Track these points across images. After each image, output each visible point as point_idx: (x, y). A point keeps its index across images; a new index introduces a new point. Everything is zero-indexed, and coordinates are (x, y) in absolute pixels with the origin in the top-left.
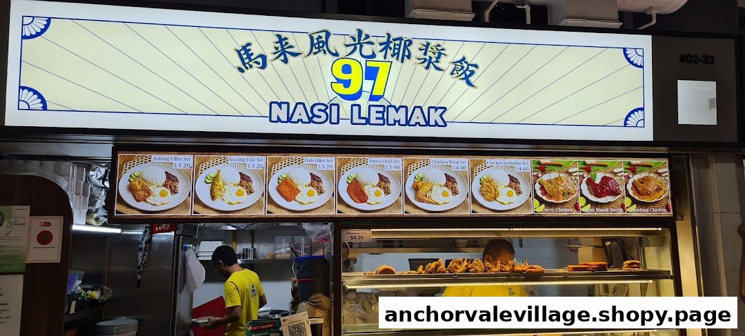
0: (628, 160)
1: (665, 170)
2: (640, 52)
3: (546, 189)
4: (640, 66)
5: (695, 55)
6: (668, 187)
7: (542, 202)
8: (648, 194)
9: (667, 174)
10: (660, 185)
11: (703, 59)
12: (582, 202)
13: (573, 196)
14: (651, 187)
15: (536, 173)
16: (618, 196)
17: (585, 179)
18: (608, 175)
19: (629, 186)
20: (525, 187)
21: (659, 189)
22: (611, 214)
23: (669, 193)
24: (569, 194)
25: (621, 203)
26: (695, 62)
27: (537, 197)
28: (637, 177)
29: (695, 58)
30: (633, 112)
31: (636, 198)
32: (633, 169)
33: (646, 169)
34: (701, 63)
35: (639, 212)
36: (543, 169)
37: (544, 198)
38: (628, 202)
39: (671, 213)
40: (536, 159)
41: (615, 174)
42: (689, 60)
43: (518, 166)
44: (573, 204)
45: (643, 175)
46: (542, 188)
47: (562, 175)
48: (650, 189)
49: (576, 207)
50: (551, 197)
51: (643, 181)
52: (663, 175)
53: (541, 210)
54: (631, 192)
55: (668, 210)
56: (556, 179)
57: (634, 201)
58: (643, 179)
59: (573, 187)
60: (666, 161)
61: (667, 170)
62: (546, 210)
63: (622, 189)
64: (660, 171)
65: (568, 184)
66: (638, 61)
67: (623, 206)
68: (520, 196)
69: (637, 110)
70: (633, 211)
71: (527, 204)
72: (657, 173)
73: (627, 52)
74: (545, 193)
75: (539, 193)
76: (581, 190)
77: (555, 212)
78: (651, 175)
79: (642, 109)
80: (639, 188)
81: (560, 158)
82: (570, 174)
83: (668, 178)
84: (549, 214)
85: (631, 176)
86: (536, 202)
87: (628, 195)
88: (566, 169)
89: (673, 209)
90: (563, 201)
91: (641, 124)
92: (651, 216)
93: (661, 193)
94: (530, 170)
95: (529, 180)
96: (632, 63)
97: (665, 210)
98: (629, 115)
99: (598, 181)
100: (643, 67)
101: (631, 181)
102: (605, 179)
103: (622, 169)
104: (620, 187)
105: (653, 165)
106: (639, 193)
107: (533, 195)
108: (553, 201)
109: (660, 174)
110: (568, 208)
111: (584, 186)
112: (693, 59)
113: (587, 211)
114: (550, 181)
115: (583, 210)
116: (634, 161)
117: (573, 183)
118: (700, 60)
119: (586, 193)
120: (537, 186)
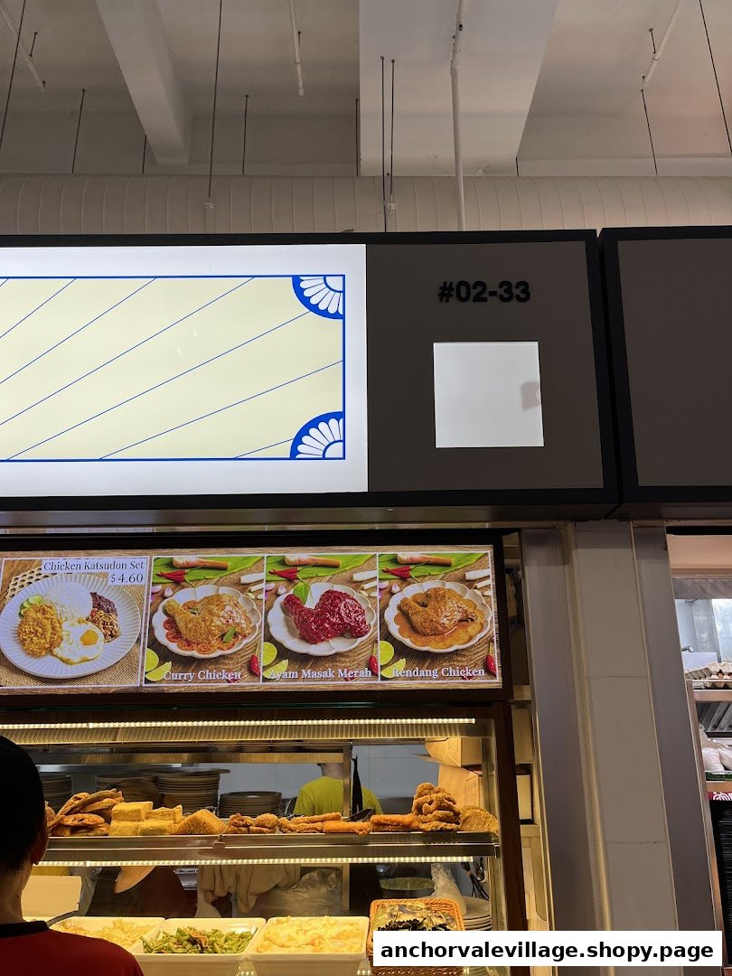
0: (390, 551)
1: (485, 573)
2: (336, 283)
3: (181, 625)
4: (336, 316)
5: (478, 284)
6: (491, 614)
7: (164, 655)
8: (437, 632)
9: (490, 582)
10: (470, 610)
11: (501, 291)
12: (267, 653)
13: (245, 642)
14: (448, 615)
15: (159, 588)
16: (360, 640)
17: (281, 599)
18: (338, 588)
19: (391, 613)
20: (128, 623)
21: (466, 620)
22: (340, 685)
23: (492, 628)
24: (236, 635)
25: (368, 654)
26: (478, 298)
27: (154, 644)
28: (411, 591)
29: (479, 289)
30: (314, 423)
31: (408, 642)
32: (402, 573)
33: (434, 571)
34: (494, 301)
35: (412, 678)
36: (177, 577)
37: (174, 647)
38: (384, 652)
39: (498, 679)
40: (165, 554)
41: (357, 585)
42: (463, 294)
43: (118, 573)
44: (245, 659)
45: (428, 585)
46: (171, 623)
47: (223, 590)
48: (445, 621)
49: (252, 668)
50: (189, 644)
51: (425, 601)
52: (479, 585)
53: (160, 676)
54: (394, 629)
55: (489, 671)
56: (209, 600)
57: (401, 651)
58: (427, 595)
59: (247, 619)
60: (486, 551)
61: (489, 571)
62: (175, 676)
63: (372, 620)
64: (470, 575)
65: (238, 611)
66: (330, 303)
67: (371, 665)
68: (115, 641)
69: (325, 418)
70: (399, 676)
71: (128, 664)
72: (463, 580)
73: (303, 285)
74: (176, 634)
75: (161, 635)
76: (267, 626)
77: (196, 680)
78: (449, 585)
79: (340, 416)
80: (417, 619)
81: (222, 550)
82: (244, 587)
83: (491, 593)
84: (182, 687)
85: (395, 589)
86: (152, 657)
87: (387, 636)
88: (234, 577)
89: (503, 668)
90: (218, 653)
91: (336, 450)
92: (444, 687)
93: (472, 629)
94: (145, 582)
95: (141, 604)
96: (314, 309)
97: (481, 672)
98: (304, 431)
99: (311, 603)
100: (343, 317)
101: (395, 602)
102: (331, 599)
103: (376, 573)
104: (367, 617)
105: (453, 561)
106: (414, 629)
107: (145, 640)
108: (195, 653)
109: (471, 583)
110: (229, 670)
111: (277, 617)
112: (474, 292)
113: (279, 677)
114: (190, 606)
115: (267, 674)
116: (406, 553)
117: (248, 609)
118: (493, 294)
119: (280, 632)
120: (159, 619)
